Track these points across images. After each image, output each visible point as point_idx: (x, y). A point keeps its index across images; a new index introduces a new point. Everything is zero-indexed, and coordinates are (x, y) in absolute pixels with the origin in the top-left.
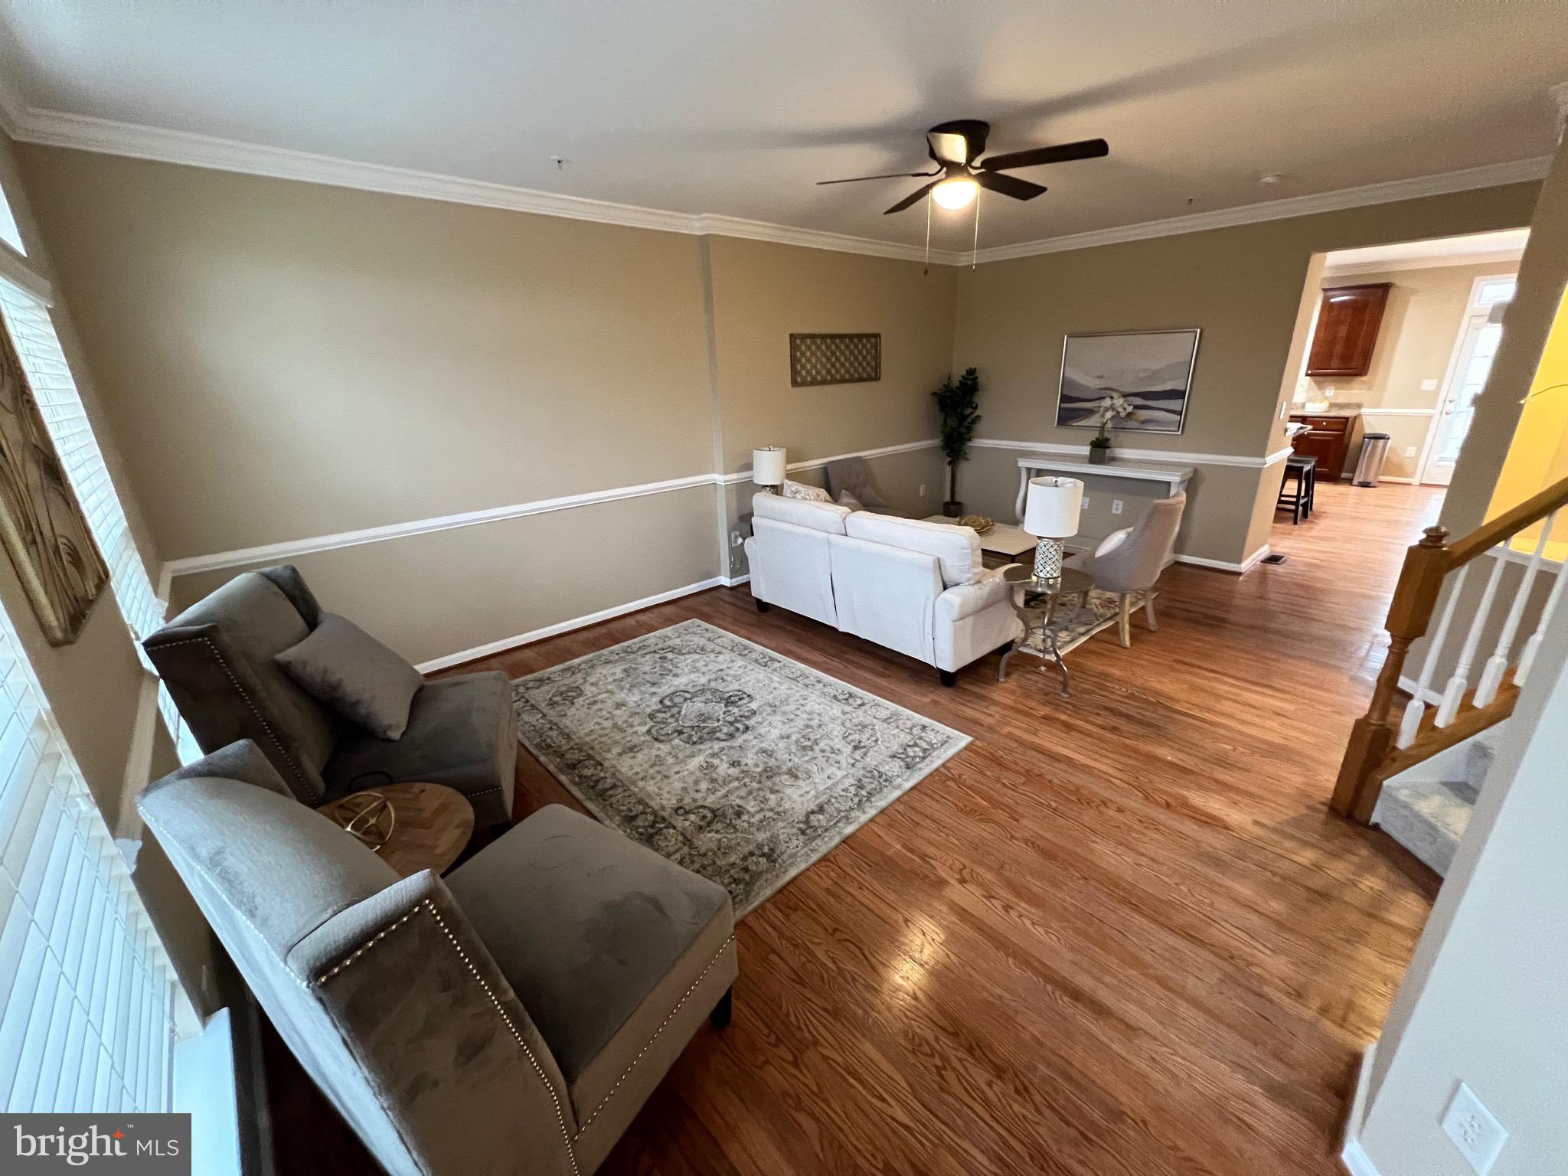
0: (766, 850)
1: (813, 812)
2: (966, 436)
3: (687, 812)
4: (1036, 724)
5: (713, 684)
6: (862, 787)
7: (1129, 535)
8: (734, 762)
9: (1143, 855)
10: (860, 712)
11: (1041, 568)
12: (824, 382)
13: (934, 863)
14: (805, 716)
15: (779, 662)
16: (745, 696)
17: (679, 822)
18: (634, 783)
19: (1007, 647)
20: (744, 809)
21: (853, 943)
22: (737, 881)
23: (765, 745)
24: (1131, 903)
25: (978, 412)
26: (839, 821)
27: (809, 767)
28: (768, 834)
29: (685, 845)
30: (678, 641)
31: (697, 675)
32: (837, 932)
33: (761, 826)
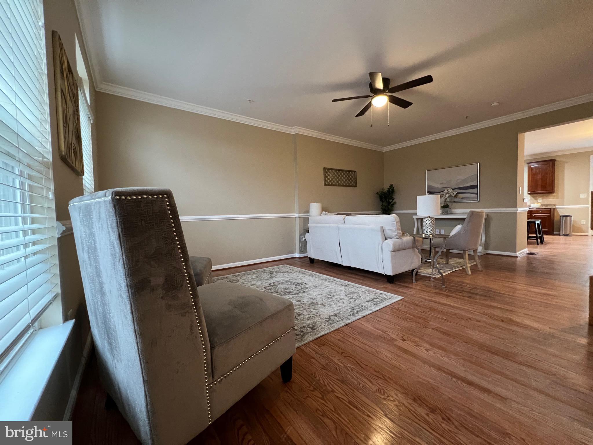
0: (311, 326)
1: (332, 316)
2: (391, 209)
4: (432, 295)
5: (291, 280)
6: (354, 309)
8: (298, 301)
9: (493, 336)
10: (352, 289)
12: (336, 185)
14: (329, 289)
16: (304, 284)
20: (302, 314)
21: (352, 358)
23: (311, 296)
24: (492, 352)
26: (344, 319)
27: (331, 303)
28: (312, 321)
30: (278, 270)
31: (284, 278)
32: (344, 353)
33: (309, 319)
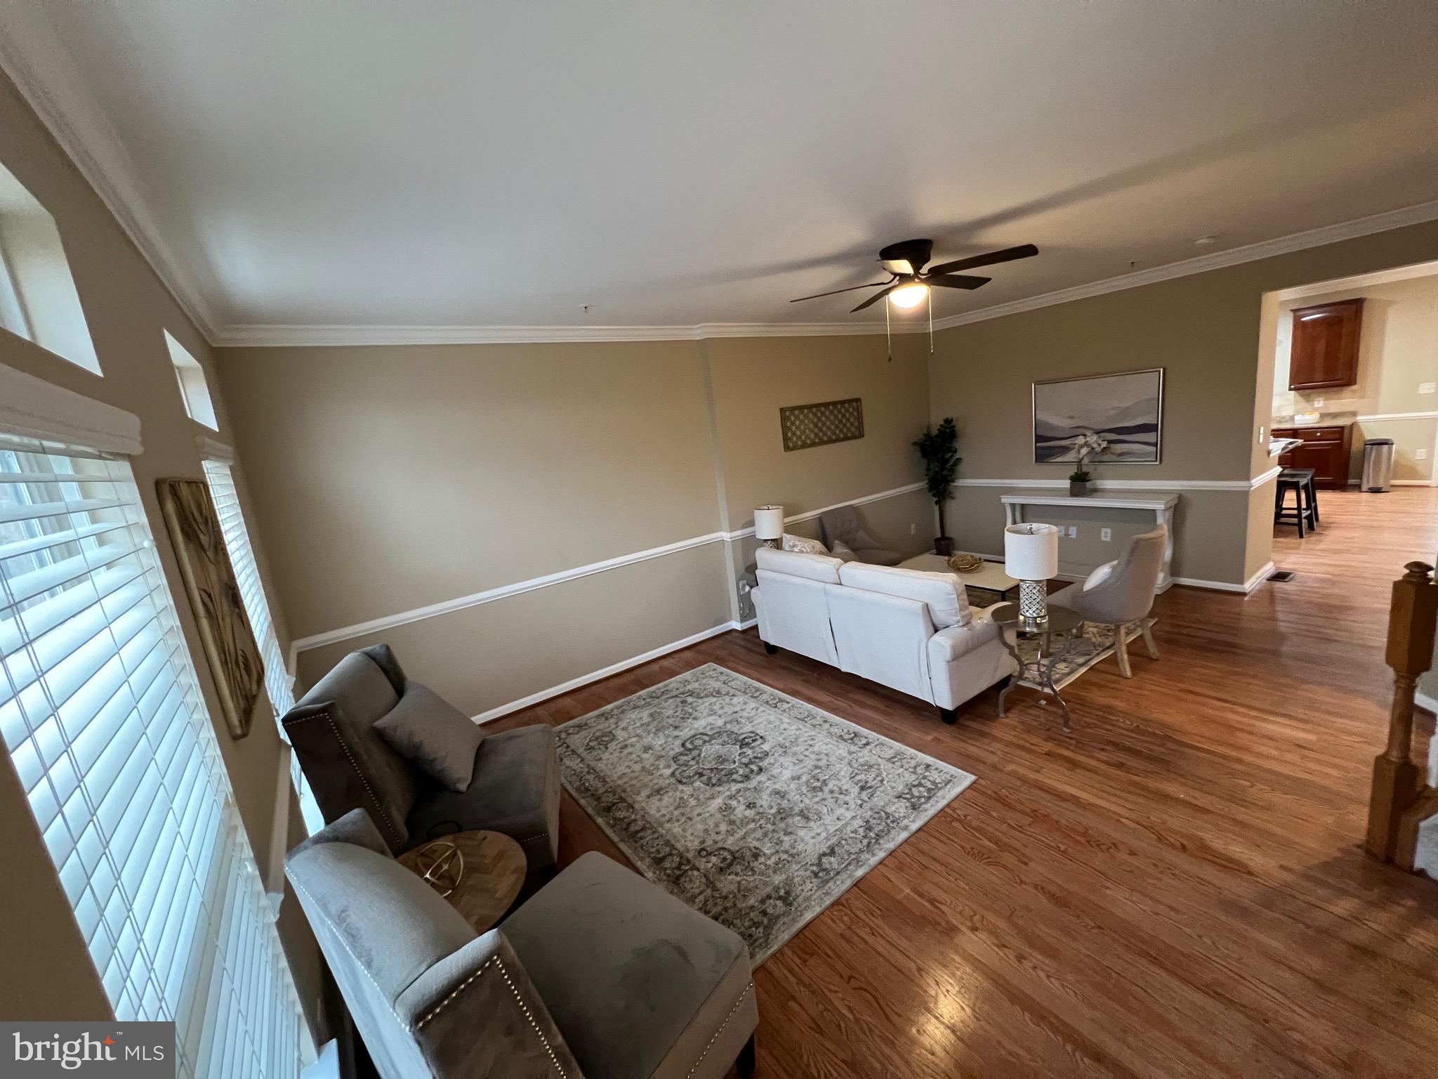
0: (782, 892)
1: (824, 855)
2: (949, 478)
3: (709, 854)
4: (1039, 762)
5: (729, 726)
6: (870, 829)
7: (1114, 568)
8: (750, 804)
10: (866, 751)
11: (1027, 608)
12: (813, 444)
13: (944, 908)
14: (813, 757)
15: (788, 703)
16: (758, 737)
17: (702, 864)
18: (661, 825)
19: (1005, 682)
20: (761, 850)
21: (869, 993)
22: (756, 925)
23: (777, 786)
24: (1151, 956)
25: (957, 456)
26: (849, 864)
27: (820, 809)
28: (784, 876)
29: (708, 887)
30: (696, 685)
31: (714, 717)
32: (852, 980)
33: (777, 869)
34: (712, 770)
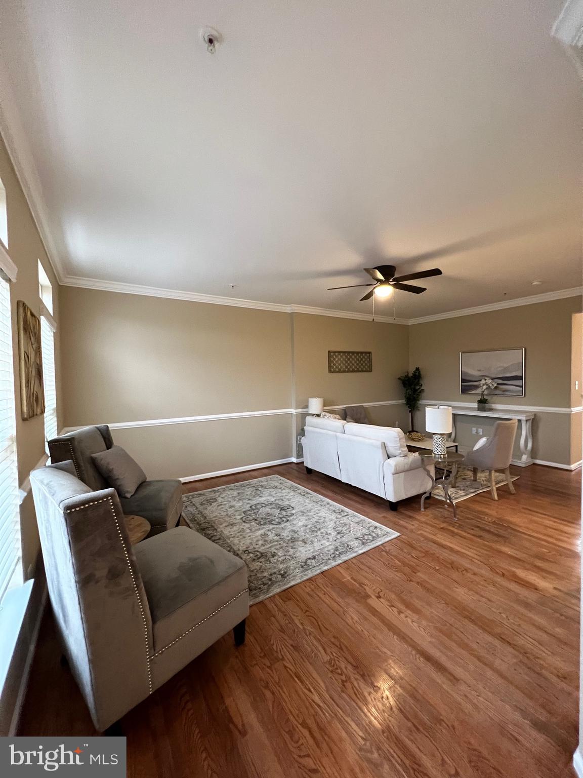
0: (282, 572)
1: (310, 559)
2: (417, 399)
3: (249, 553)
4: (437, 531)
5: (277, 501)
6: (337, 550)
7: (488, 439)
8: (277, 534)
9: (482, 596)
10: (345, 518)
11: (436, 449)
12: (344, 371)
13: (365, 587)
14: (318, 518)
15: (311, 495)
16: (290, 507)
17: (244, 556)
18: (229, 538)
20: (277, 554)
21: (314, 618)
22: (264, 584)
23: (294, 528)
24: (471, 619)
25: (422, 388)
26: (321, 564)
27: (313, 540)
28: (285, 566)
30: (266, 483)
31: (270, 497)
32: (308, 612)
33: (283, 562)
34: (262, 518)
